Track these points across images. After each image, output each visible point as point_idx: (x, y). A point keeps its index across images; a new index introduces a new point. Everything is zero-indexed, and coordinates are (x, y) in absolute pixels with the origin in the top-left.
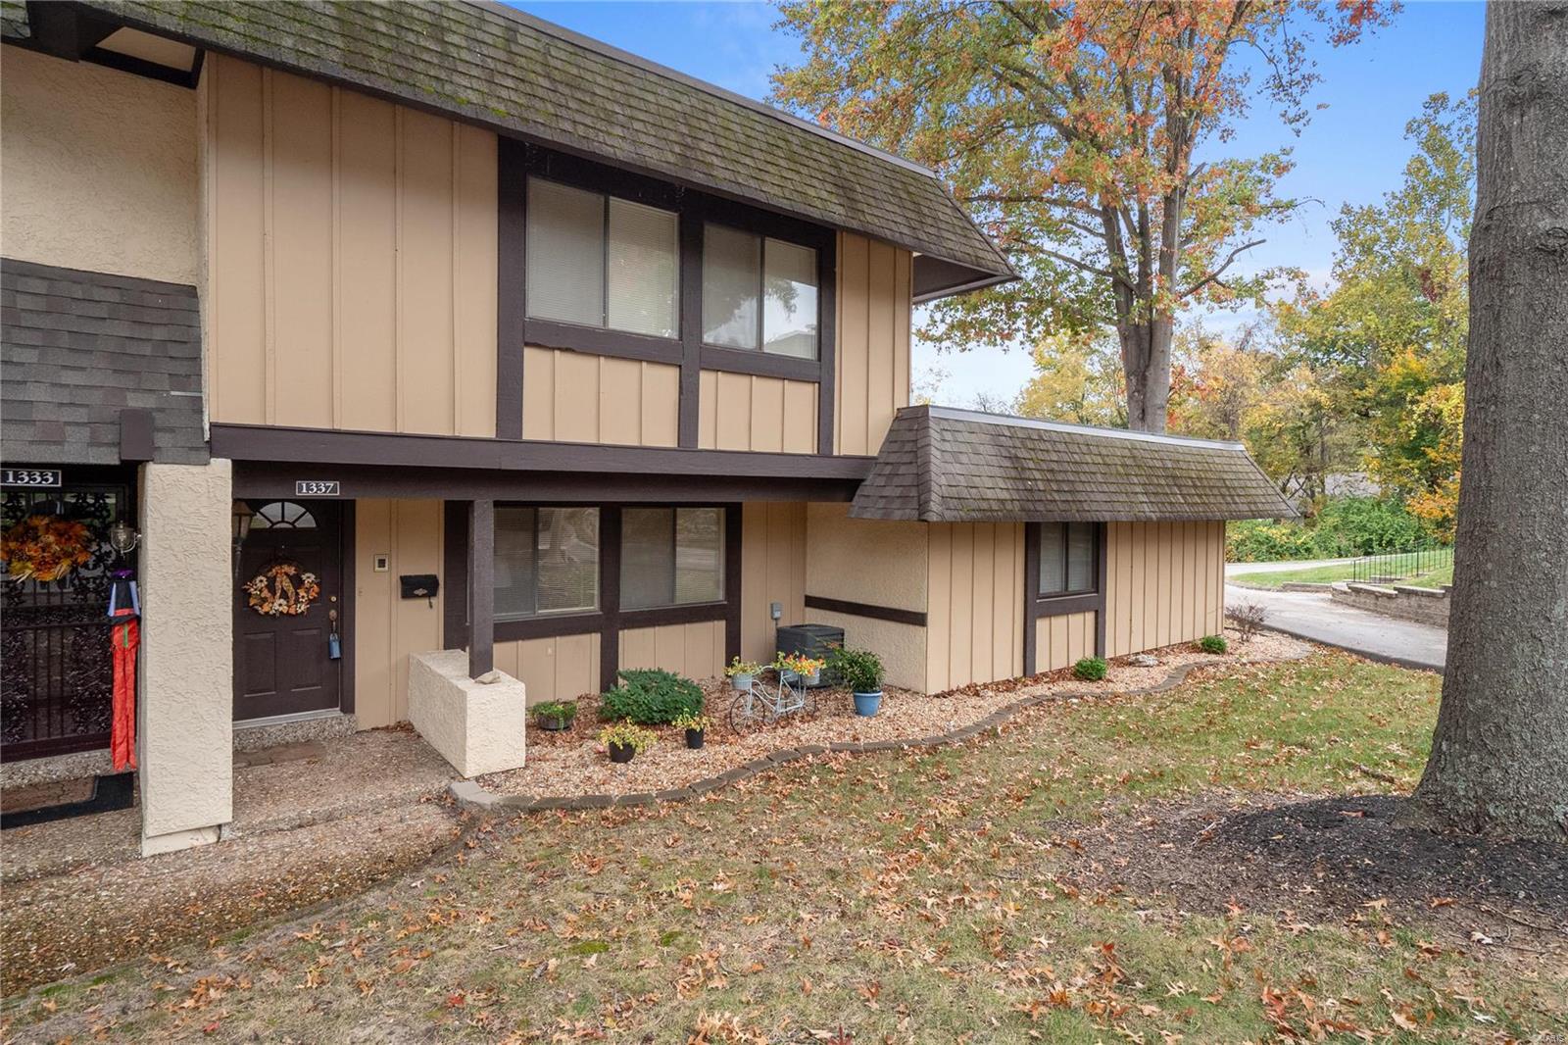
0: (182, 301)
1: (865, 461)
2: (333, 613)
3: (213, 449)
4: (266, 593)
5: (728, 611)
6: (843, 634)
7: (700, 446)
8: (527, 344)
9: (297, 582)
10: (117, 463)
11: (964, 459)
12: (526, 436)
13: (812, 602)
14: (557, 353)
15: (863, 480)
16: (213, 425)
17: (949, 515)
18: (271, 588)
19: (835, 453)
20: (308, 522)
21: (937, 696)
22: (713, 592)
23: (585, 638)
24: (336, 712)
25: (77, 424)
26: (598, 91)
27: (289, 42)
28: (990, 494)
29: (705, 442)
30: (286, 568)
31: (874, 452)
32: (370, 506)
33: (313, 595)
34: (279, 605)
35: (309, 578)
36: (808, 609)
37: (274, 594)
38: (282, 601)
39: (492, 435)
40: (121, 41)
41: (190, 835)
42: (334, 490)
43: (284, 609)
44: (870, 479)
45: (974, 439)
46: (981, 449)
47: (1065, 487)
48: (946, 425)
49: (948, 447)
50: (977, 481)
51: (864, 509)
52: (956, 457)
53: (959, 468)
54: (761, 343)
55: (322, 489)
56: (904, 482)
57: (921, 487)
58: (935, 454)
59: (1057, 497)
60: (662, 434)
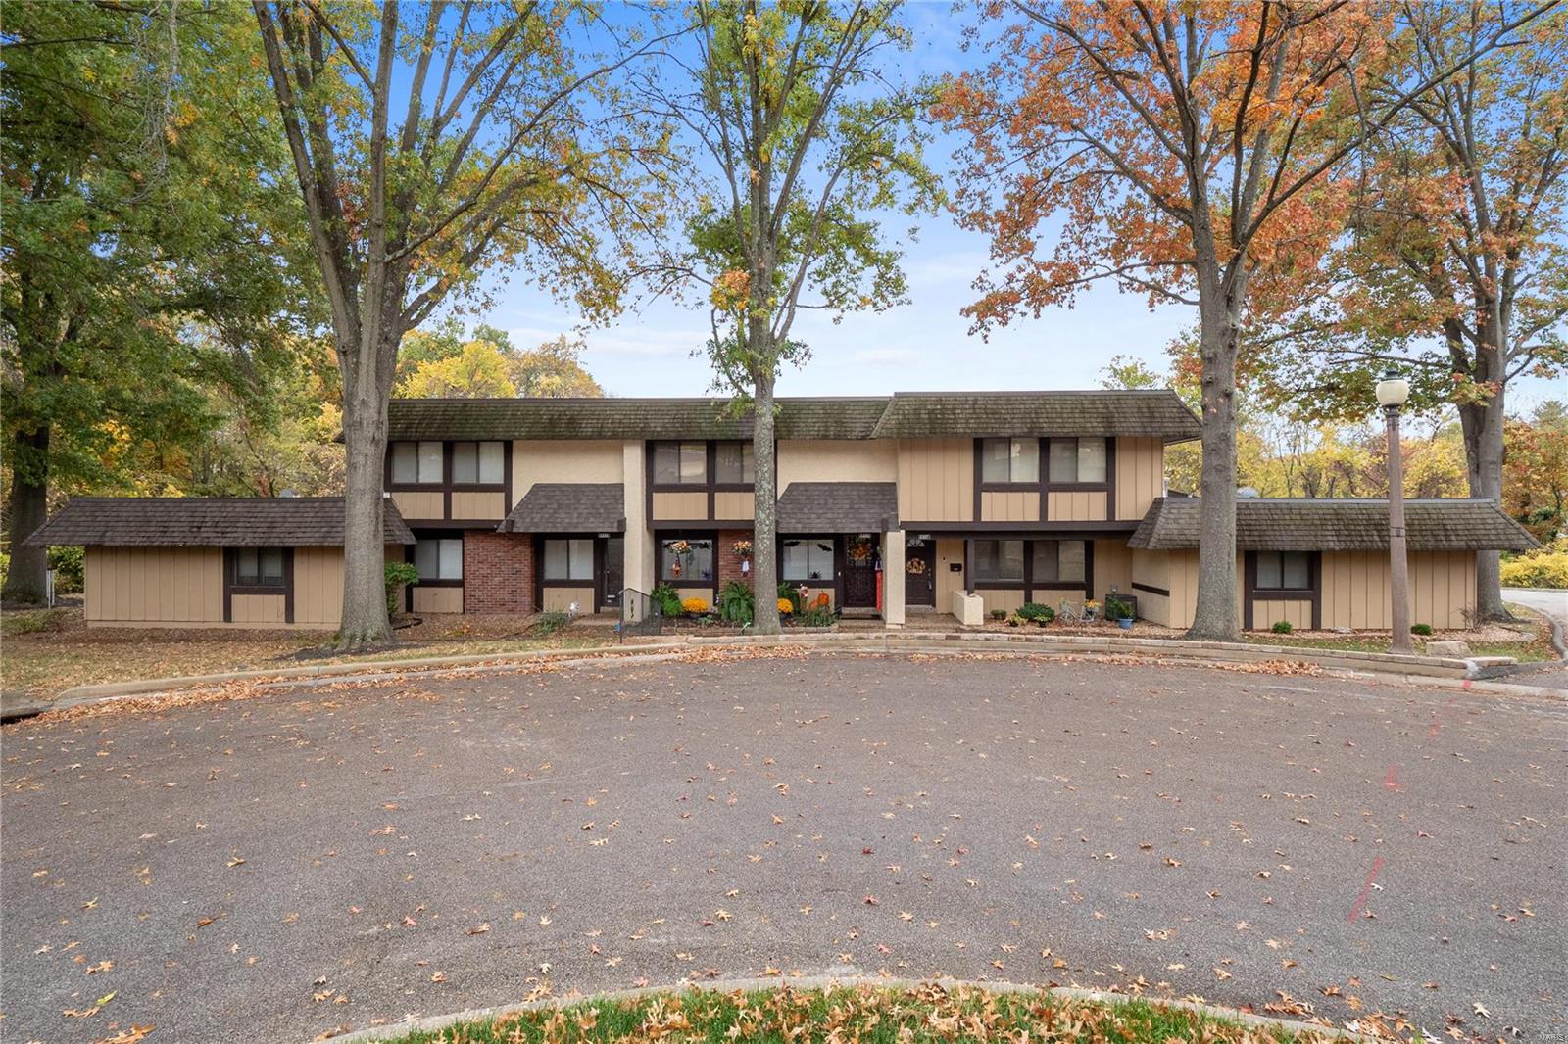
0: (893, 487)
1: (1137, 522)
2: (930, 574)
3: (901, 528)
4: (914, 567)
5: (1087, 587)
6: (1136, 600)
7: (1049, 520)
8: (982, 491)
9: (919, 564)
10: (880, 532)
11: (1181, 521)
12: (982, 520)
13: (1136, 586)
14: (994, 492)
15: (1135, 531)
16: (901, 522)
17: (1159, 547)
18: (912, 564)
19: (1117, 519)
20: (922, 545)
21: (1175, 629)
22: (1081, 578)
23: (1018, 591)
24: (931, 606)
25: (872, 523)
28: (1192, 537)
29: (1051, 518)
30: (919, 559)
31: (1141, 518)
32: (940, 541)
33: (924, 568)
34: (914, 571)
35: (923, 563)
36: (1134, 587)
39: (972, 520)
42: (930, 537)
43: (918, 572)
44: (1139, 531)
45: (1192, 511)
46: (1196, 516)
47: (1256, 533)
48: (1174, 506)
49: (1172, 516)
50: (1186, 532)
51: (1132, 543)
52: (1176, 520)
53: (1175, 526)
54: (1077, 478)
55: (925, 537)
56: (1147, 532)
57: (1150, 534)
58: (1161, 520)
59: (1246, 538)
60: (1033, 516)
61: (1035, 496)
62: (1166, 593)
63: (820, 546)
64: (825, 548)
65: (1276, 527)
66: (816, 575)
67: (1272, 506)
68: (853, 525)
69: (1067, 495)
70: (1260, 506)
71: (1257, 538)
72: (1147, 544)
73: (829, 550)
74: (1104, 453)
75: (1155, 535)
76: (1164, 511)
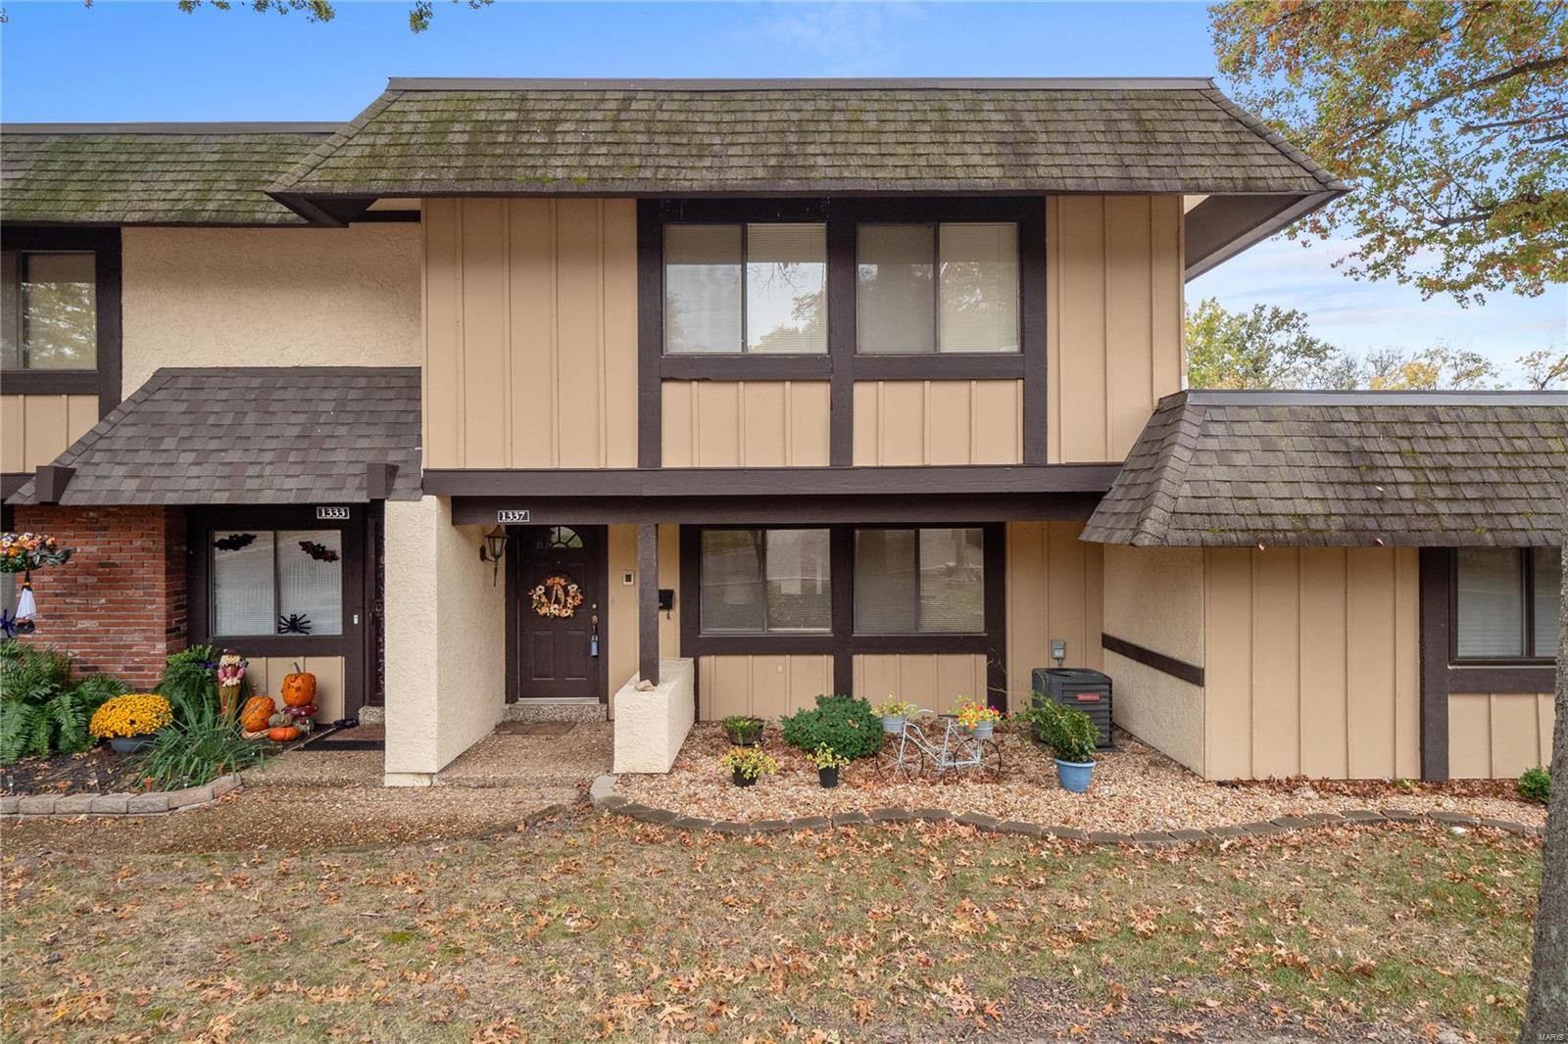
0: (407, 382)
1: (1109, 469)
2: (595, 618)
3: (425, 489)
4: (544, 599)
6: (1110, 685)
7: (856, 463)
8: (664, 380)
9: (565, 590)
10: (368, 501)
11: (1240, 459)
12: (665, 464)
13: (1111, 643)
14: (695, 384)
15: (1105, 493)
16: (425, 471)
17: (1176, 537)
18: (548, 593)
19: (1052, 460)
20: (577, 543)
21: (1221, 784)
22: (975, 623)
23: (817, 660)
24: (595, 701)
25: (355, 475)
26: (699, 129)
27: (420, 175)
28: (1278, 507)
29: (862, 458)
30: (557, 579)
31: (1120, 456)
32: (619, 529)
33: (577, 602)
34: (554, 609)
35: (573, 588)
36: (1106, 650)
37: (549, 599)
38: (556, 606)
39: (635, 466)
40: (380, 205)
41: (412, 777)
42: (525, 517)
43: (557, 612)
44: (1116, 493)
45: (1273, 429)
46: (1283, 444)
47: (1470, 492)
48: (1218, 415)
49: (1211, 444)
50: (1256, 490)
51: (1096, 529)
52: (1223, 457)
53: (1223, 473)
54: (936, 343)
55: (516, 517)
56: (1136, 493)
57: (1147, 500)
58: (1179, 457)
59: (1442, 508)
60: (814, 454)
61: (816, 397)
62: (1192, 675)
63: (307, 546)
64: (319, 553)
65: (1526, 476)
66: (295, 624)
67: (1505, 415)
68: (291, 483)
69: (909, 391)
70: (1469, 415)
71: (1476, 508)
72: (1136, 532)
73: (330, 557)
74: (1014, 266)
75: (1162, 501)
76: (1188, 429)
